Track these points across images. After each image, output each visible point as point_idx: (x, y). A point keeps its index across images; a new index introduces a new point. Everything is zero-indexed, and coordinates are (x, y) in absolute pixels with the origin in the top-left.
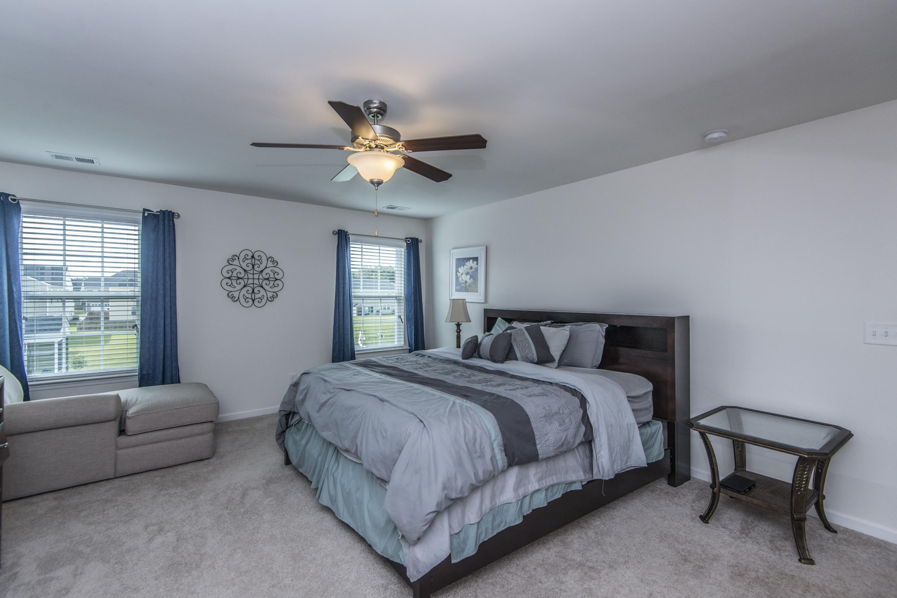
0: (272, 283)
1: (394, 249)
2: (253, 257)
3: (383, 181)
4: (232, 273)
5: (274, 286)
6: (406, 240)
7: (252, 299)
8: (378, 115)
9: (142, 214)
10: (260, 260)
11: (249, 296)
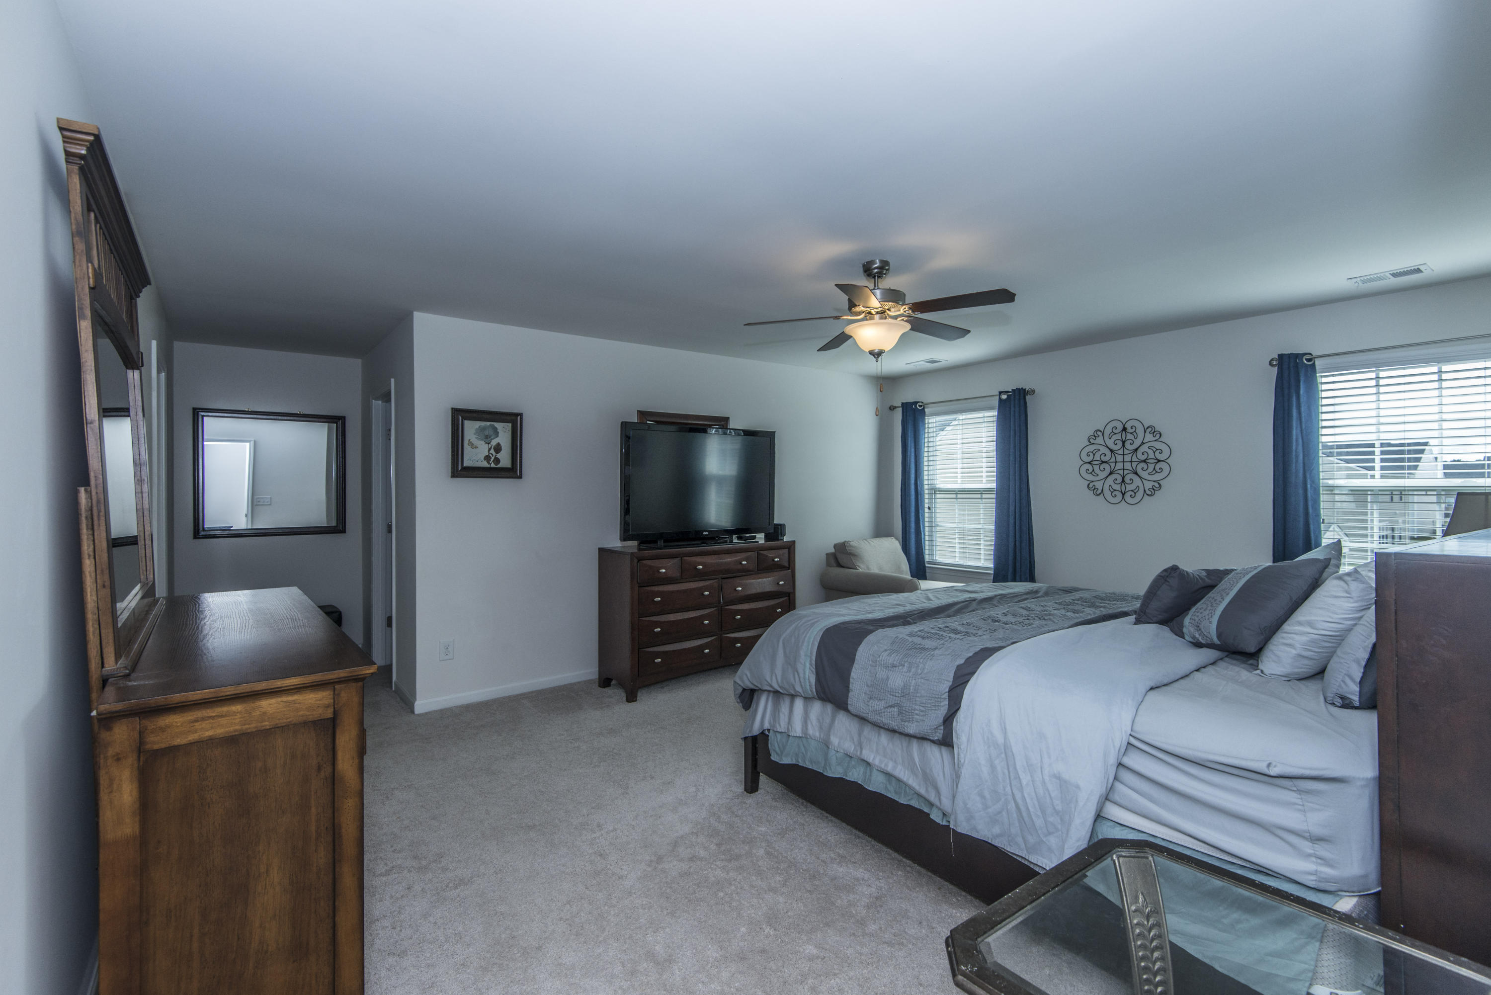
0: (1151, 467)
2: (1125, 429)
3: (884, 350)
4: (1094, 455)
5: (1154, 472)
7: (1122, 492)
8: (880, 275)
9: (998, 398)
10: (1135, 434)
11: (1117, 487)
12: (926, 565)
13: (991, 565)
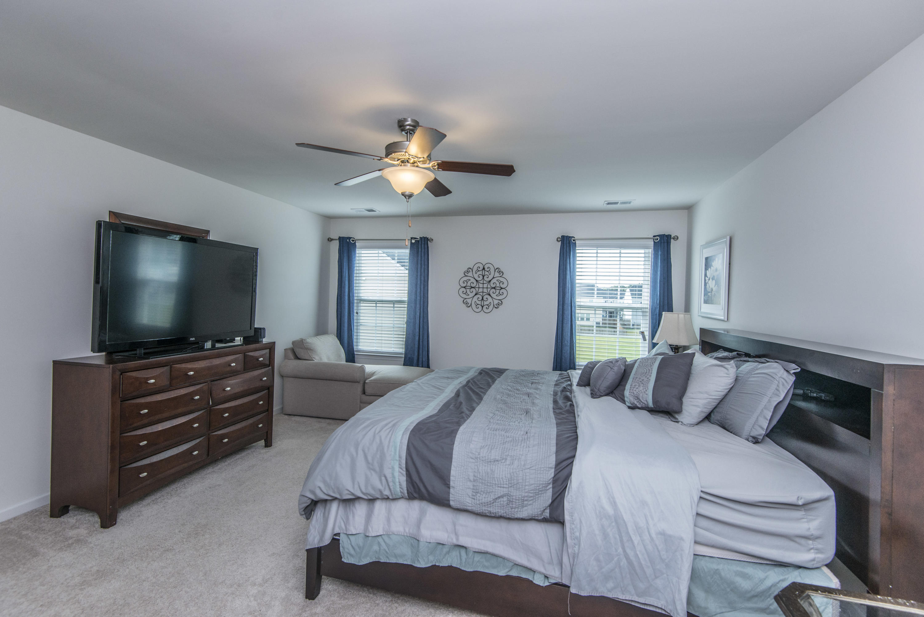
0: (498, 291)
2: (484, 269)
3: (413, 194)
4: (467, 283)
5: (499, 294)
6: (654, 239)
7: (482, 306)
8: (411, 132)
9: (410, 242)
10: (489, 272)
11: (479, 303)
12: (355, 353)
13: (402, 351)
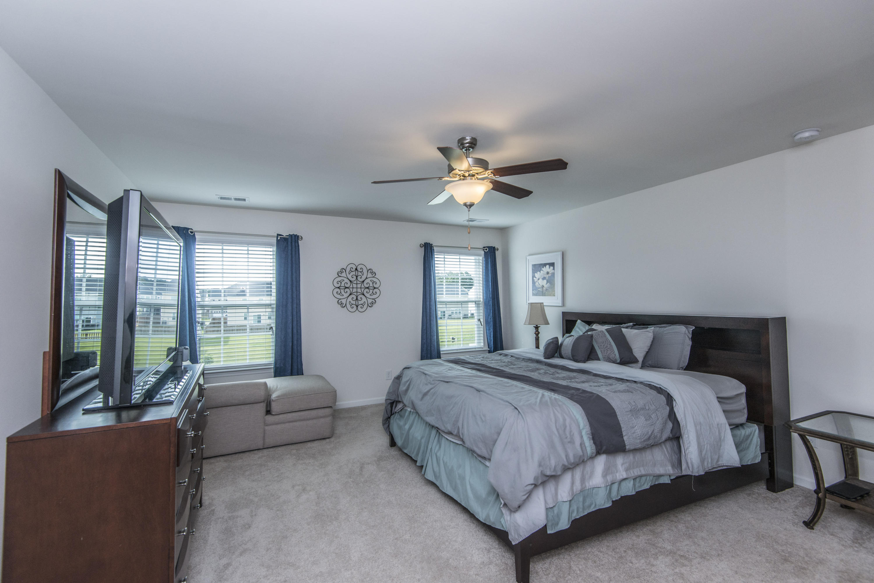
0: (371, 291)
1: (473, 258)
2: (356, 269)
3: (474, 203)
4: (341, 283)
5: (373, 294)
6: (484, 249)
7: (356, 305)
8: (470, 149)
9: (276, 238)
10: (362, 272)
11: (354, 302)
13: (272, 360)
